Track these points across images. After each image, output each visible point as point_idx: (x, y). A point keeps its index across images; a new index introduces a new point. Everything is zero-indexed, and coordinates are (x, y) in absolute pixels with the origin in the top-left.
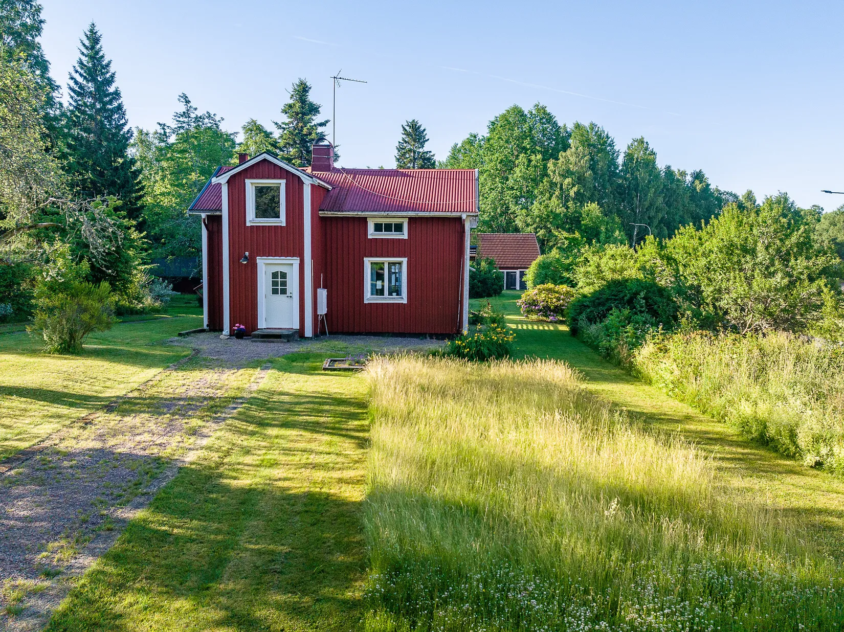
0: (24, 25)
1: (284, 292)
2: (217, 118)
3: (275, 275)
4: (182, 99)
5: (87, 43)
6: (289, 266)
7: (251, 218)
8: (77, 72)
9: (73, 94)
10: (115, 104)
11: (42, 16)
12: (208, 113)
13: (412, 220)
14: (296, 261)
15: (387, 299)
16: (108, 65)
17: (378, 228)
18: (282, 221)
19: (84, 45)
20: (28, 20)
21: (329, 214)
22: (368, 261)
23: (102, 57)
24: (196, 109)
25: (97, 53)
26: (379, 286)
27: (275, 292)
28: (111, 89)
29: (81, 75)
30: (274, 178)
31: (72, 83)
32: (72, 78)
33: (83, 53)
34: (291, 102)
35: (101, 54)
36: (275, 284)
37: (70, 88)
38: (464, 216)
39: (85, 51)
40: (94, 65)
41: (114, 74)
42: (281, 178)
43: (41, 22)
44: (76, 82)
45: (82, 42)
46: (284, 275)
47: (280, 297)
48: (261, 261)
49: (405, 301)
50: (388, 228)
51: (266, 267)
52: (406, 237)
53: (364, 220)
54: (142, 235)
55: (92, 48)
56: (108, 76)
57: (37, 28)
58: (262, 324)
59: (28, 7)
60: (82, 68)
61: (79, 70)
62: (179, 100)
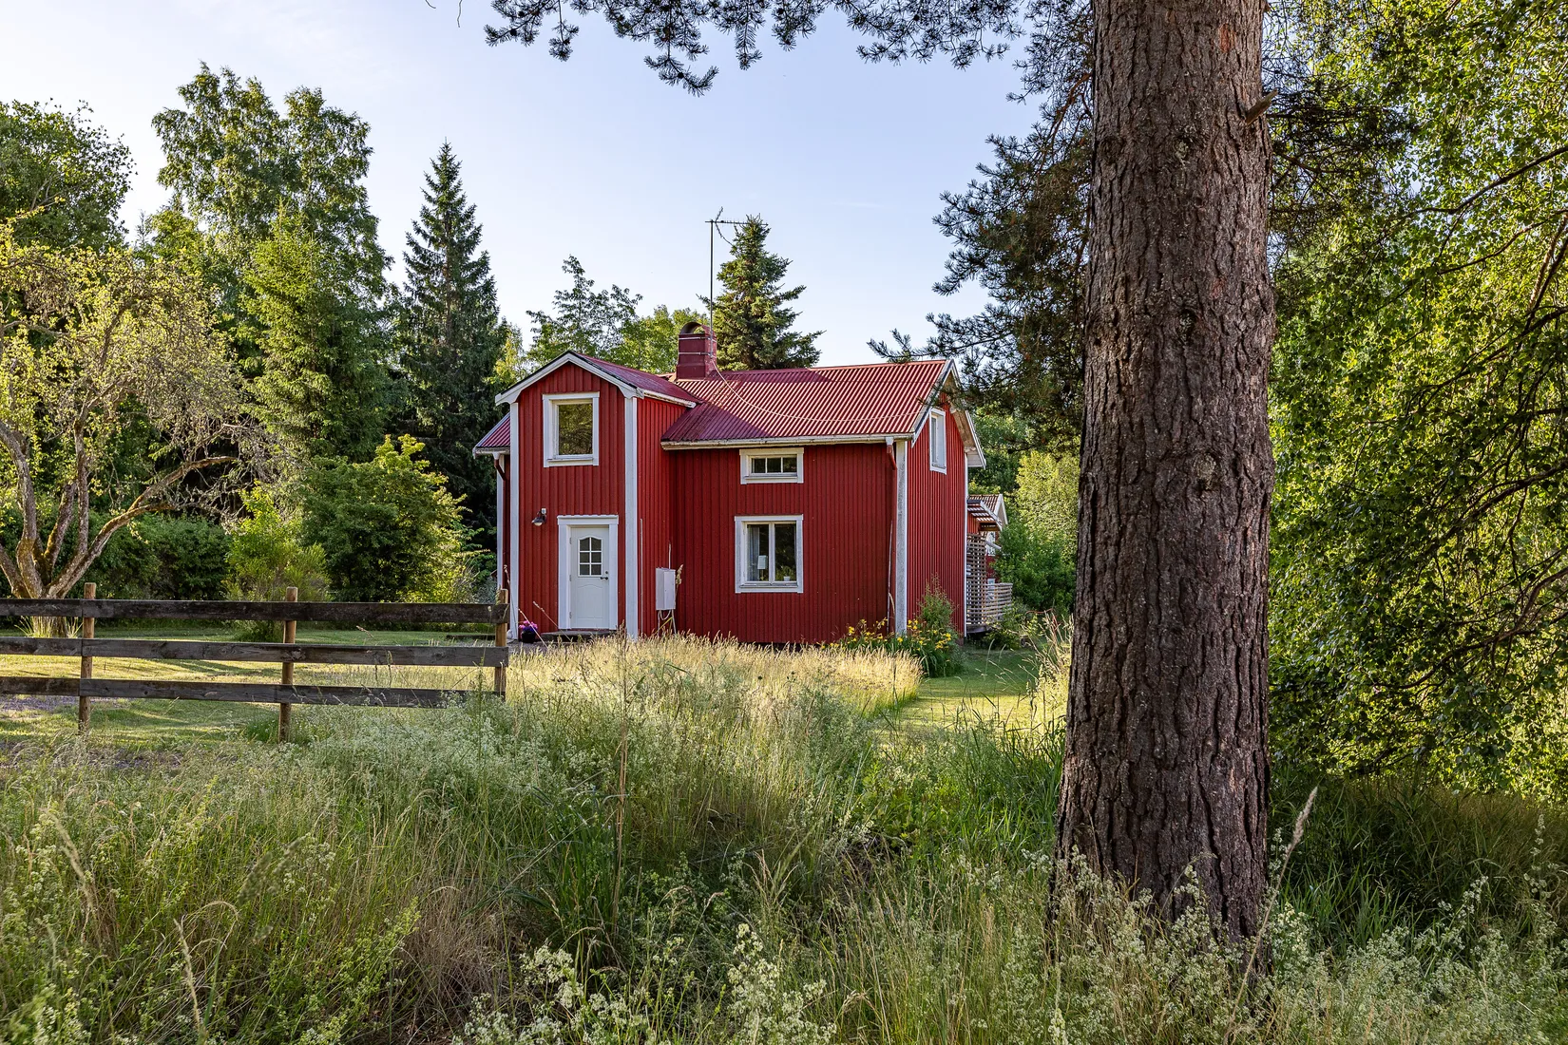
0: (340, 161)
1: (597, 570)
2: (631, 296)
3: (584, 543)
4: (569, 268)
5: (436, 180)
6: (603, 527)
7: (551, 454)
8: (419, 231)
9: (412, 271)
10: (481, 282)
11: (368, 142)
12: (615, 287)
13: (811, 451)
14: (613, 521)
15: (773, 586)
16: (469, 215)
17: (758, 466)
18: (593, 459)
19: (431, 183)
20: (346, 152)
21: (677, 445)
22: (742, 524)
23: (461, 201)
24: (591, 283)
25: (451, 195)
26: (761, 566)
27: (584, 570)
28: (474, 257)
29: (425, 236)
30: (584, 391)
31: (411, 253)
32: (411, 243)
33: (429, 199)
34: (732, 258)
35: (459, 196)
36: (584, 558)
37: (408, 261)
38: (890, 441)
39: (433, 195)
40: (447, 217)
41: (479, 229)
42: (592, 390)
43: (366, 152)
44: (418, 250)
45: (428, 179)
46: (597, 544)
47: (591, 578)
48: (565, 524)
49: (800, 590)
50: (774, 466)
51: (571, 530)
52: (800, 480)
53: (733, 454)
54: (459, 500)
55: (445, 187)
56: (468, 234)
57: (360, 164)
58: (565, 623)
59: (347, 129)
60: (427, 224)
61: (423, 227)
62: (564, 268)
